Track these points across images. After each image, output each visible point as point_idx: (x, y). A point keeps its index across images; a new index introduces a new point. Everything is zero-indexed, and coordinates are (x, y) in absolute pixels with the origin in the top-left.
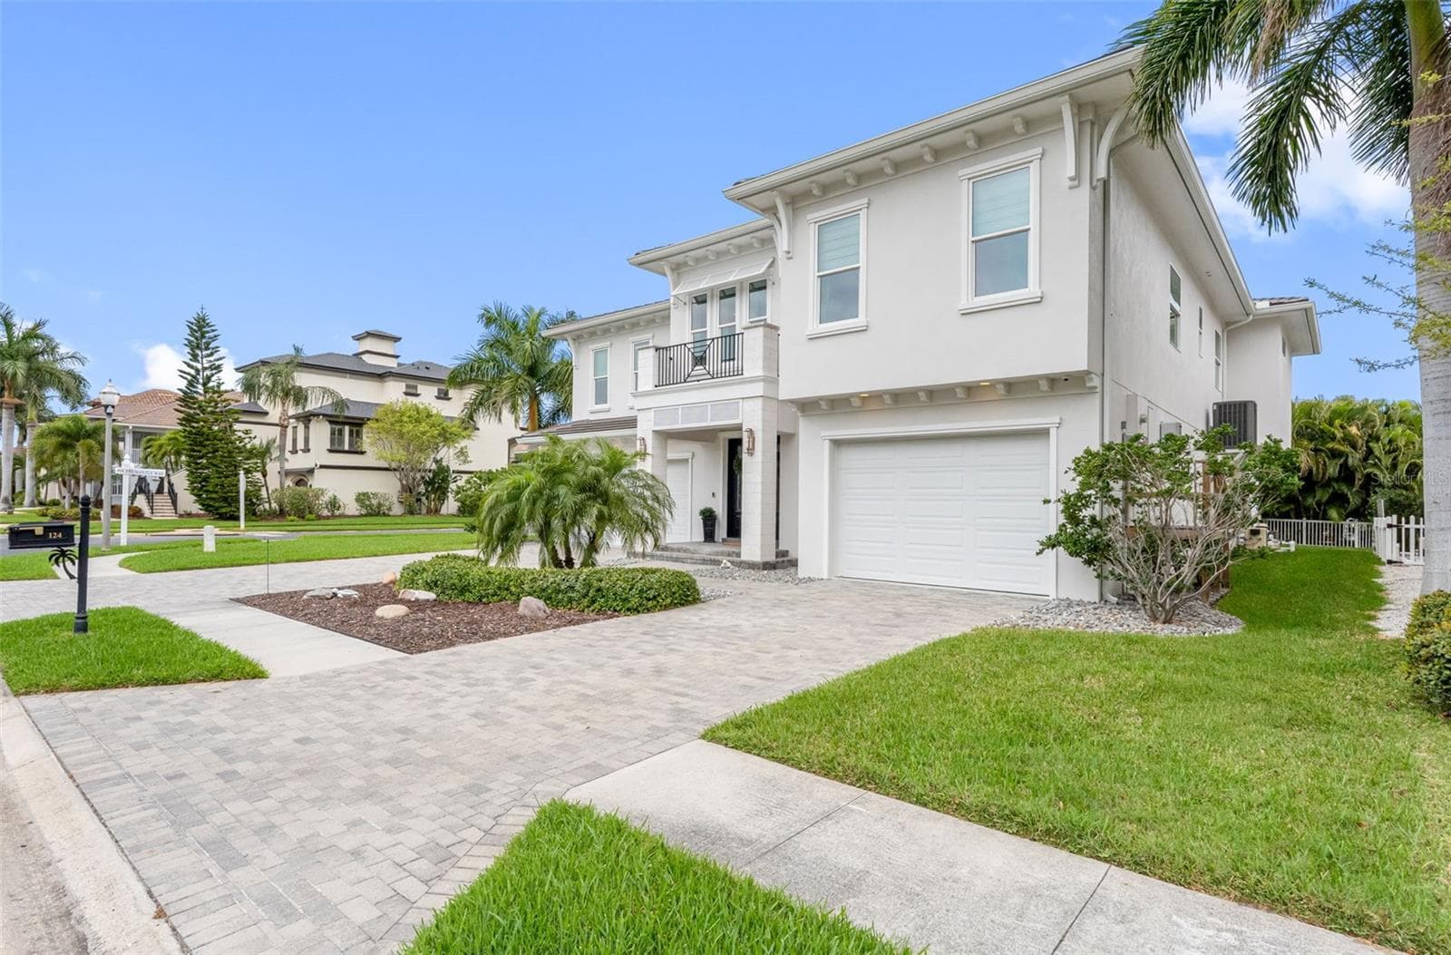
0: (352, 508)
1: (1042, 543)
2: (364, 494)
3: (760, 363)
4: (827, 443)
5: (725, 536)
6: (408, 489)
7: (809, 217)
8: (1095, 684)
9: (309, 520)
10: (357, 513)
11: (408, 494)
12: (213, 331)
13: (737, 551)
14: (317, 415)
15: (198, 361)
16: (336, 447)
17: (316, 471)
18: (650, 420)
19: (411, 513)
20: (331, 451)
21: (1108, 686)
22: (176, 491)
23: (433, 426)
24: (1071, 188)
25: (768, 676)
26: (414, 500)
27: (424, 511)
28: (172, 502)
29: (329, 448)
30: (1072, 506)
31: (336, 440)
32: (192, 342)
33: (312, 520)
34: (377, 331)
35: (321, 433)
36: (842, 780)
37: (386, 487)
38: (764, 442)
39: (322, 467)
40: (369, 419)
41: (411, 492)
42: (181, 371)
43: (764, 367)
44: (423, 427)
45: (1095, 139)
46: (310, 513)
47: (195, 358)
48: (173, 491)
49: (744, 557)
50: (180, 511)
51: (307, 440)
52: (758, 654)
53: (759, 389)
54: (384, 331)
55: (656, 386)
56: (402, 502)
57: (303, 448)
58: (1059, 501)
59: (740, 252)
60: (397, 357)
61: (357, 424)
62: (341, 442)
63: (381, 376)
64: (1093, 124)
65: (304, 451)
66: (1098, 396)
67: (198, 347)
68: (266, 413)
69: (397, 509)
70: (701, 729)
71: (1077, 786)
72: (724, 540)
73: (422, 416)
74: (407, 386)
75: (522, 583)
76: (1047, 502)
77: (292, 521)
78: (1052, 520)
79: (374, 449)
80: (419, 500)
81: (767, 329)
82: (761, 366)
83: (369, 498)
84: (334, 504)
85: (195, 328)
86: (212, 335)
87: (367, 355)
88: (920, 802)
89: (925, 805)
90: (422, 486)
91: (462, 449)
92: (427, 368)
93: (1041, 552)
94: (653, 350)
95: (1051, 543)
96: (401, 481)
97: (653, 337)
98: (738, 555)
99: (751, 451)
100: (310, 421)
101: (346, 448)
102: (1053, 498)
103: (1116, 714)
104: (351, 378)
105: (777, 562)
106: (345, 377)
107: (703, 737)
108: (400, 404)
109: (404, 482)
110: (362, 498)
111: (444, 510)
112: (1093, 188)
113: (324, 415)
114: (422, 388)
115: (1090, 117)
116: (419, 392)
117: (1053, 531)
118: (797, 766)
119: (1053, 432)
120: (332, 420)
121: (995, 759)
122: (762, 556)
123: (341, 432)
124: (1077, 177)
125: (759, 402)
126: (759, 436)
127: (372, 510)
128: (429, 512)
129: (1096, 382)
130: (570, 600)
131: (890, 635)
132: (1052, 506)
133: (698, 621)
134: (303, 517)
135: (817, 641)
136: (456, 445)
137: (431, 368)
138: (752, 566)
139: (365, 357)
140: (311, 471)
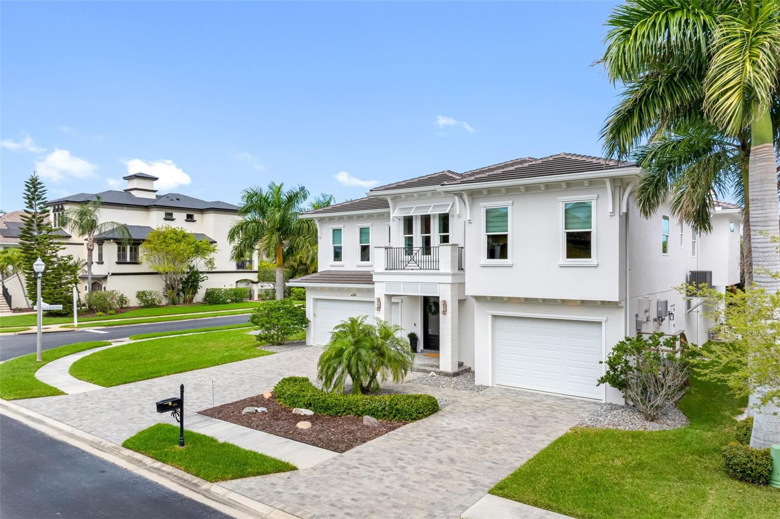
0: (134, 302)
1: (599, 381)
2: (143, 293)
3: (449, 265)
4: (490, 316)
5: (422, 348)
6: (170, 287)
7: (481, 204)
8: (618, 463)
9: (111, 314)
10: (137, 305)
11: (171, 291)
12: (42, 187)
13: (436, 364)
14: (109, 239)
15: (32, 208)
16: (122, 260)
17: (108, 278)
18: (383, 288)
19: (174, 303)
20: (118, 263)
21: (622, 464)
22: (10, 294)
23: (189, 244)
24: (611, 216)
25: (495, 461)
26: (175, 294)
27: (182, 301)
28: (7, 302)
29: (117, 261)
30: (612, 364)
31: (121, 256)
32: (29, 195)
33: (113, 314)
34: (141, 173)
35: (111, 251)
36: (540, 508)
37: (155, 287)
38: (452, 308)
39: (113, 274)
40: (143, 240)
41: (173, 289)
42: (22, 216)
43: (452, 267)
44: (183, 246)
45: (621, 194)
46: (111, 309)
47: (31, 207)
48: (8, 293)
49: (442, 369)
50: (13, 307)
51: (100, 256)
52: (485, 448)
53: (449, 279)
54: (146, 173)
55: (386, 269)
56: (167, 296)
57: (97, 261)
58: (606, 362)
59: (433, 196)
60: (155, 191)
61: (136, 244)
62: (125, 256)
63: (147, 207)
64: (620, 187)
65: (98, 263)
66: (624, 310)
67: (33, 199)
68: (70, 237)
69: (164, 302)
70: (487, 489)
71: (609, 507)
72: (421, 351)
73: (181, 237)
74: (167, 214)
75: (358, 406)
76: (601, 362)
77: (100, 316)
78: (604, 369)
79: (146, 260)
80: (178, 294)
81: (453, 247)
82: (450, 266)
83: (146, 296)
84: (122, 300)
85: (31, 186)
86: (41, 190)
87: (135, 191)
88: (565, 514)
89: (567, 515)
90: (181, 285)
91: (210, 259)
92: (178, 199)
93: (599, 385)
94: (384, 249)
95: (602, 381)
96: (166, 282)
97: (372, 225)
98: (438, 367)
99: (445, 312)
100: (103, 242)
101: (128, 260)
102: (604, 361)
103: (623, 478)
104: (126, 209)
105: (460, 372)
106: (123, 209)
107: (489, 493)
108: (164, 229)
109: (168, 282)
110: (141, 295)
111: (194, 301)
112: (620, 216)
113: (114, 239)
114: (176, 215)
115: (619, 185)
116: (174, 218)
117: (604, 374)
118: (525, 503)
119: (603, 324)
120: (118, 242)
121: (585, 499)
122: (452, 369)
123: (124, 250)
124: (613, 213)
125: (450, 286)
126: (449, 305)
127: (148, 303)
128: (185, 302)
129: (623, 304)
130: (384, 415)
131: (535, 434)
132: (604, 364)
133: (446, 425)
134: (105, 312)
135: (506, 438)
136: (207, 257)
137: (181, 199)
138: (447, 375)
139: (134, 193)
140: (105, 278)
